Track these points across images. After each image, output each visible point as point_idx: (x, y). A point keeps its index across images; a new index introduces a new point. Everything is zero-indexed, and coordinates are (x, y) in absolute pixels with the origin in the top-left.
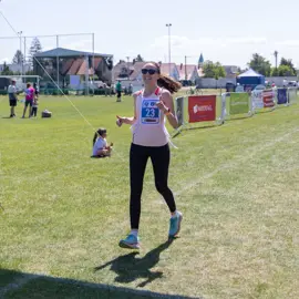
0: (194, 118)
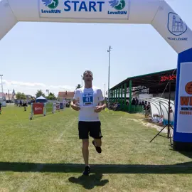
0: (36, 113)
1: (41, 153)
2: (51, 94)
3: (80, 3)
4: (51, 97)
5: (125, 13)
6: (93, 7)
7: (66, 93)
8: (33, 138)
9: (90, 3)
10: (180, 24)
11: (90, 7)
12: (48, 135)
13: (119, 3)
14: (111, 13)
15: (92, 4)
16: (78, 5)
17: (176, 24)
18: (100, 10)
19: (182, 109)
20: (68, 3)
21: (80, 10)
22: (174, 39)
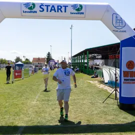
1: (22, 116)
2: (27, 60)
3: (51, 6)
4: (27, 62)
5: (83, 13)
6: (60, 9)
7: (39, 59)
8: (15, 101)
9: (58, 6)
10: (120, 21)
11: (58, 9)
12: (27, 98)
13: (78, 7)
14: (73, 13)
15: (60, 7)
16: (50, 8)
17: (118, 21)
18: (65, 12)
19: (125, 80)
20: (42, 7)
21: (51, 11)
22: (117, 31)
